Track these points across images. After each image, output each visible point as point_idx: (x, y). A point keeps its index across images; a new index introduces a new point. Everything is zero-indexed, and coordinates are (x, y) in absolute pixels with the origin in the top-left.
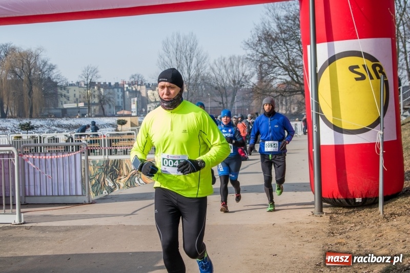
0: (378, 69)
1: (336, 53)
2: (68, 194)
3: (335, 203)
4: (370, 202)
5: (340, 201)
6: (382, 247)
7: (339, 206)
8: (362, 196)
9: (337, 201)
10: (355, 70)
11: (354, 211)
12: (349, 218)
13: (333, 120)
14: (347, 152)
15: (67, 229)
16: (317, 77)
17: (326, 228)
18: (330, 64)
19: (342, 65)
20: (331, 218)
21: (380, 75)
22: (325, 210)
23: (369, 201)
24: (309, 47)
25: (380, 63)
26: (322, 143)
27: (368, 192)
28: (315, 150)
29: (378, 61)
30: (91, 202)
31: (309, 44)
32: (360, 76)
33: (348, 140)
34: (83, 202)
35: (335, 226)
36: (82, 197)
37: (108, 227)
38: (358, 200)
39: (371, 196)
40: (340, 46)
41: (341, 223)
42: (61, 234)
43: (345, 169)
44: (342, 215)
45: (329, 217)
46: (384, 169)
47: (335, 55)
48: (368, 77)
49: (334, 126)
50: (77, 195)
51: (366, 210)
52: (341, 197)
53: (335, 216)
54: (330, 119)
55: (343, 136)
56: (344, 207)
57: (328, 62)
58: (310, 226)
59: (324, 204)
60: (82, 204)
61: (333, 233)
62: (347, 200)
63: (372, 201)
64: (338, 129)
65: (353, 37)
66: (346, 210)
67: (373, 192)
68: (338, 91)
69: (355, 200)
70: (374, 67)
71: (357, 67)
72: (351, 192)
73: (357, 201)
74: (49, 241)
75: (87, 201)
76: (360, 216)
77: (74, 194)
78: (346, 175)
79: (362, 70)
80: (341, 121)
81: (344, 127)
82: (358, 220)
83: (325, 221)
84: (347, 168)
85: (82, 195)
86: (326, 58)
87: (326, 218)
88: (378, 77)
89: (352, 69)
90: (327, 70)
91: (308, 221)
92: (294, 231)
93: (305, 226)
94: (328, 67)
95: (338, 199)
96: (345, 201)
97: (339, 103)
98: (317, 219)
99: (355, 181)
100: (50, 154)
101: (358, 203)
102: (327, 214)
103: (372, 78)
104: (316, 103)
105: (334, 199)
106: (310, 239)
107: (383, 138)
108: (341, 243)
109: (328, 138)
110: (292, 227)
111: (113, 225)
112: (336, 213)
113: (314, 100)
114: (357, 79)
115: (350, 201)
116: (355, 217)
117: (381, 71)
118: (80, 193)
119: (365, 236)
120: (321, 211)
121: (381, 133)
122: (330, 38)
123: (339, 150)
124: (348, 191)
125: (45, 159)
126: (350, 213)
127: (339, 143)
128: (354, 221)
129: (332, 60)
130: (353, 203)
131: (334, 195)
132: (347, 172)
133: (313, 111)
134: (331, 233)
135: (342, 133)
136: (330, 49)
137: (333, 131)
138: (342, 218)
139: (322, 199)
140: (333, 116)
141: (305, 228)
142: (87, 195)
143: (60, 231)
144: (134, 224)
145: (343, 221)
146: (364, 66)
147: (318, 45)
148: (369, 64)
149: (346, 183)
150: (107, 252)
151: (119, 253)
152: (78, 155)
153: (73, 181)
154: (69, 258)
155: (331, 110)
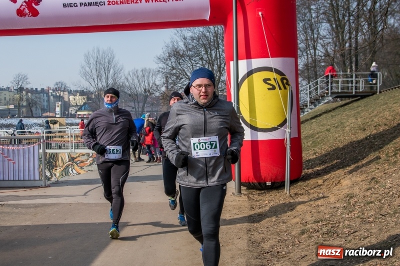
0: (285, 81)
1: (253, 68)
2: (27, 178)
3: (250, 187)
4: (278, 185)
5: (254, 185)
6: (295, 217)
7: (253, 189)
8: (271, 181)
10: (268, 82)
11: (265, 193)
12: (262, 198)
13: (250, 120)
14: (260, 147)
15: (36, 206)
16: (238, 86)
17: (247, 204)
18: (248, 77)
19: (258, 78)
20: (248, 197)
21: (286, 86)
22: (242, 192)
23: (276, 185)
24: (232, 63)
25: (287, 77)
27: (276, 177)
29: (285, 76)
30: (47, 185)
31: (232, 60)
32: (271, 87)
33: (262, 136)
34: (40, 185)
35: (253, 203)
36: (39, 181)
37: (70, 204)
38: (269, 184)
39: (278, 181)
40: (257, 63)
41: (258, 201)
42: (32, 210)
43: (259, 159)
44: (256, 195)
45: (246, 196)
46: (290, 159)
47: (252, 70)
48: (277, 87)
49: (251, 125)
50: (35, 180)
51: (275, 191)
52: (255, 181)
53: (251, 196)
55: (257, 133)
56: (257, 189)
57: (247, 75)
58: (234, 203)
59: (243, 188)
60: (39, 187)
61: (253, 208)
62: (259, 184)
63: (279, 185)
64: (254, 128)
65: (267, 56)
66: (258, 192)
67: (279, 178)
68: (254, 98)
69: (265, 183)
70: (282, 80)
71: (269, 79)
72: (263, 178)
73: (267, 185)
74: (24, 214)
75: (43, 185)
76: (271, 196)
77: (32, 178)
78: (259, 164)
79: (273, 82)
80: (256, 122)
81: (259, 126)
82: (270, 199)
83: (244, 200)
84: (260, 159)
85: (39, 180)
86: (246, 72)
87: (244, 198)
88: (285, 88)
89: (265, 81)
90: (246, 81)
91: (232, 199)
94: (247, 79)
95: (252, 183)
96: (257, 184)
97: (255, 108)
98: (238, 198)
99: (266, 168)
101: (268, 186)
102: (244, 194)
103: (280, 89)
104: (237, 107)
105: (249, 183)
106: (237, 212)
107: (290, 135)
111: (73, 202)
112: (252, 194)
113: (236, 105)
114: (269, 89)
115: (262, 184)
116: (267, 196)
117: (287, 83)
118: (37, 178)
119: (279, 209)
120: (240, 191)
121: (289, 131)
122: (248, 56)
123: (255, 144)
124: (261, 176)
126: (262, 194)
127: (255, 139)
128: (267, 199)
129: (250, 73)
130: (264, 186)
131: (250, 180)
132: (260, 162)
134: (252, 208)
135: (257, 131)
136: (249, 65)
137: (249, 129)
138: (256, 197)
139: (241, 184)
140: (250, 117)
141: (231, 204)
142: (43, 180)
143: (31, 208)
144: (91, 202)
145: (258, 199)
146: (274, 79)
147: (239, 61)
148: (279, 77)
149: (259, 170)
150: (77, 222)
151: (87, 223)
152: (36, 147)
153: (32, 168)
154: (48, 227)
155: (248, 113)
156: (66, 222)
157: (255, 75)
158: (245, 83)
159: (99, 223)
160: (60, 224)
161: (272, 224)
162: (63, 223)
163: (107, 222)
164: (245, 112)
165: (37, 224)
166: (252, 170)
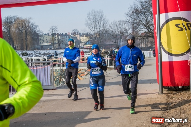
0: (189, 25)
1: (169, 18)
2: (44, 85)
3: (169, 89)
5: (171, 88)
7: (171, 90)
8: (182, 86)
9: (170, 88)
10: (178, 26)
11: (178, 93)
12: (175, 96)
14: (174, 65)
15: (44, 101)
16: (160, 30)
17: (165, 100)
18: (166, 23)
19: (172, 24)
20: (167, 96)
22: (164, 92)
23: (185, 88)
24: (156, 15)
26: (163, 61)
27: (184, 83)
28: (159, 64)
29: (189, 22)
30: (55, 88)
31: (156, 14)
32: (181, 29)
33: (175, 59)
34: (51, 88)
35: (169, 99)
36: (51, 86)
37: (63, 100)
39: (186, 86)
40: (171, 15)
41: (172, 98)
42: (41, 103)
44: (172, 94)
45: (166, 95)
47: (169, 19)
48: (184, 29)
49: (168, 52)
50: (48, 86)
51: (184, 92)
52: (172, 86)
53: (169, 95)
54: (167, 49)
55: (172, 57)
56: (173, 90)
57: (165, 23)
58: (157, 100)
59: (164, 89)
60: (51, 90)
62: (174, 87)
63: (187, 88)
64: (170, 54)
65: (178, 10)
66: (174, 92)
67: (187, 84)
68: (170, 36)
70: (187, 24)
71: (179, 25)
72: (177, 84)
73: (179, 88)
75: (53, 88)
76: (181, 95)
77: (47, 85)
78: (174, 75)
80: (172, 50)
81: (173, 53)
84: (174, 72)
85: (51, 85)
86: (165, 21)
87: (165, 96)
88: (189, 29)
89: (177, 25)
90: (165, 26)
91: (156, 97)
92: (150, 102)
93: (155, 100)
94: (165, 25)
95: (170, 87)
96: (173, 87)
97: (171, 42)
98: (160, 96)
99: (178, 78)
100: (36, 67)
103: (186, 30)
104: (160, 42)
105: (168, 87)
108: (172, 107)
109: (165, 58)
110: (149, 100)
111: (65, 99)
112: (170, 94)
113: (159, 41)
114: (179, 30)
116: (179, 95)
118: (50, 84)
119: (183, 104)
120: (162, 92)
123: (171, 64)
124: (175, 83)
125: (34, 69)
126: (176, 93)
127: (171, 61)
128: (178, 97)
129: (167, 21)
130: (177, 89)
131: (169, 85)
132: (175, 74)
133: (158, 46)
134: (167, 103)
135: (172, 56)
136: (166, 16)
137: (168, 55)
138: (172, 96)
139: (163, 87)
140: (168, 48)
142: (53, 86)
145: (173, 97)
146: (183, 24)
147: (161, 15)
148: (185, 23)
149: (174, 79)
150: (63, 111)
151: (68, 112)
152: (49, 67)
153: (47, 79)
154: (45, 114)
155: (167, 45)
156: (57, 111)
157: (170, 23)
158: (165, 27)
159: (74, 112)
160: (53, 113)
161: (177, 113)
162: (55, 112)
163: (80, 111)
164: (165, 45)
165: (40, 112)
166: (170, 79)
